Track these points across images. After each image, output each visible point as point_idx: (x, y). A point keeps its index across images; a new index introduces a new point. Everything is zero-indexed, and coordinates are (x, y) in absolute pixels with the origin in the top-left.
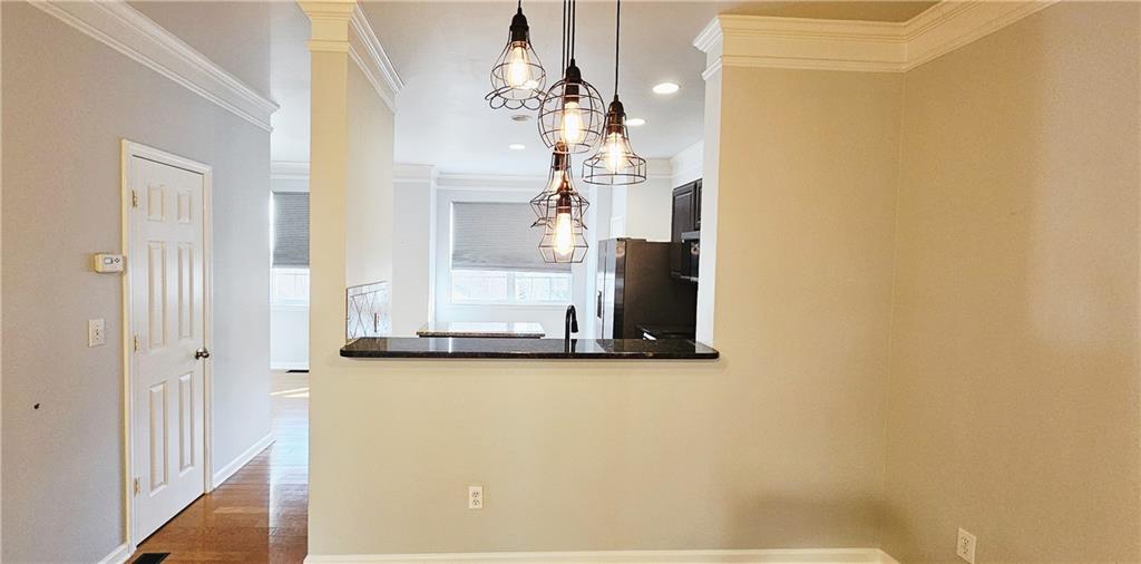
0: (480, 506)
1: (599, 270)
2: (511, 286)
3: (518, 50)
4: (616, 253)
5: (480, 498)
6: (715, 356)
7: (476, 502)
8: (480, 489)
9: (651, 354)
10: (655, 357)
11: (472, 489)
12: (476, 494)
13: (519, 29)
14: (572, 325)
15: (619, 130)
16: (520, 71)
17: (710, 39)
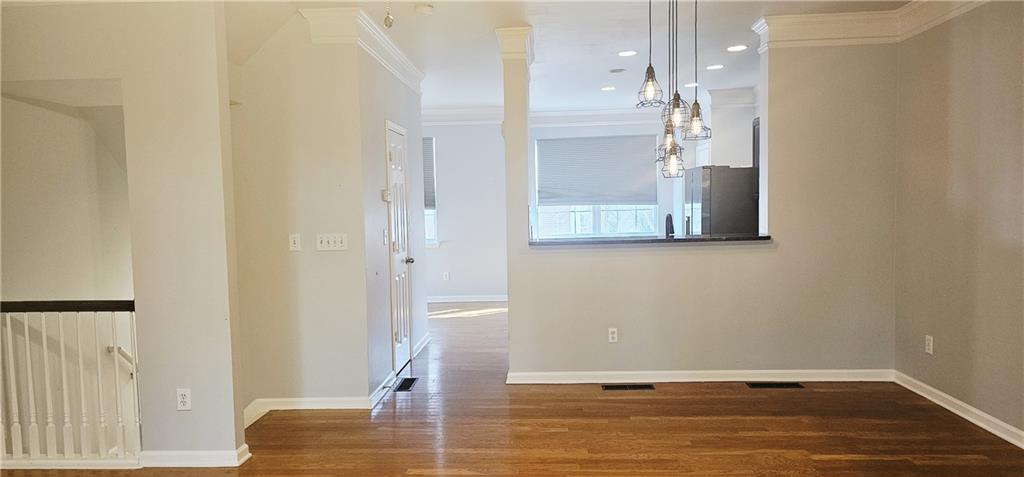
0: (616, 340)
1: (687, 201)
2: (596, 216)
3: (650, 83)
4: (701, 184)
5: (615, 336)
6: (768, 238)
7: (613, 338)
8: (615, 330)
9: (724, 238)
10: (727, 240)
11: (610, 330)
12: (613, 333)
13: (650, 73)
14: (670, 228)
15: (698, 116)
16: (650, 91)
17: (761, 27)
